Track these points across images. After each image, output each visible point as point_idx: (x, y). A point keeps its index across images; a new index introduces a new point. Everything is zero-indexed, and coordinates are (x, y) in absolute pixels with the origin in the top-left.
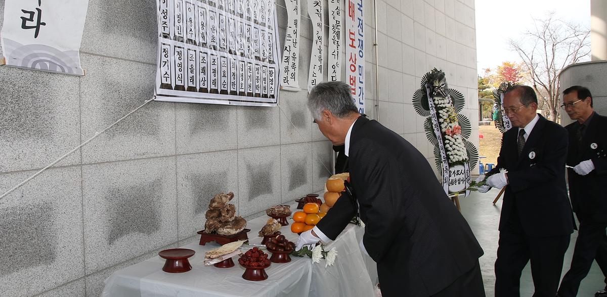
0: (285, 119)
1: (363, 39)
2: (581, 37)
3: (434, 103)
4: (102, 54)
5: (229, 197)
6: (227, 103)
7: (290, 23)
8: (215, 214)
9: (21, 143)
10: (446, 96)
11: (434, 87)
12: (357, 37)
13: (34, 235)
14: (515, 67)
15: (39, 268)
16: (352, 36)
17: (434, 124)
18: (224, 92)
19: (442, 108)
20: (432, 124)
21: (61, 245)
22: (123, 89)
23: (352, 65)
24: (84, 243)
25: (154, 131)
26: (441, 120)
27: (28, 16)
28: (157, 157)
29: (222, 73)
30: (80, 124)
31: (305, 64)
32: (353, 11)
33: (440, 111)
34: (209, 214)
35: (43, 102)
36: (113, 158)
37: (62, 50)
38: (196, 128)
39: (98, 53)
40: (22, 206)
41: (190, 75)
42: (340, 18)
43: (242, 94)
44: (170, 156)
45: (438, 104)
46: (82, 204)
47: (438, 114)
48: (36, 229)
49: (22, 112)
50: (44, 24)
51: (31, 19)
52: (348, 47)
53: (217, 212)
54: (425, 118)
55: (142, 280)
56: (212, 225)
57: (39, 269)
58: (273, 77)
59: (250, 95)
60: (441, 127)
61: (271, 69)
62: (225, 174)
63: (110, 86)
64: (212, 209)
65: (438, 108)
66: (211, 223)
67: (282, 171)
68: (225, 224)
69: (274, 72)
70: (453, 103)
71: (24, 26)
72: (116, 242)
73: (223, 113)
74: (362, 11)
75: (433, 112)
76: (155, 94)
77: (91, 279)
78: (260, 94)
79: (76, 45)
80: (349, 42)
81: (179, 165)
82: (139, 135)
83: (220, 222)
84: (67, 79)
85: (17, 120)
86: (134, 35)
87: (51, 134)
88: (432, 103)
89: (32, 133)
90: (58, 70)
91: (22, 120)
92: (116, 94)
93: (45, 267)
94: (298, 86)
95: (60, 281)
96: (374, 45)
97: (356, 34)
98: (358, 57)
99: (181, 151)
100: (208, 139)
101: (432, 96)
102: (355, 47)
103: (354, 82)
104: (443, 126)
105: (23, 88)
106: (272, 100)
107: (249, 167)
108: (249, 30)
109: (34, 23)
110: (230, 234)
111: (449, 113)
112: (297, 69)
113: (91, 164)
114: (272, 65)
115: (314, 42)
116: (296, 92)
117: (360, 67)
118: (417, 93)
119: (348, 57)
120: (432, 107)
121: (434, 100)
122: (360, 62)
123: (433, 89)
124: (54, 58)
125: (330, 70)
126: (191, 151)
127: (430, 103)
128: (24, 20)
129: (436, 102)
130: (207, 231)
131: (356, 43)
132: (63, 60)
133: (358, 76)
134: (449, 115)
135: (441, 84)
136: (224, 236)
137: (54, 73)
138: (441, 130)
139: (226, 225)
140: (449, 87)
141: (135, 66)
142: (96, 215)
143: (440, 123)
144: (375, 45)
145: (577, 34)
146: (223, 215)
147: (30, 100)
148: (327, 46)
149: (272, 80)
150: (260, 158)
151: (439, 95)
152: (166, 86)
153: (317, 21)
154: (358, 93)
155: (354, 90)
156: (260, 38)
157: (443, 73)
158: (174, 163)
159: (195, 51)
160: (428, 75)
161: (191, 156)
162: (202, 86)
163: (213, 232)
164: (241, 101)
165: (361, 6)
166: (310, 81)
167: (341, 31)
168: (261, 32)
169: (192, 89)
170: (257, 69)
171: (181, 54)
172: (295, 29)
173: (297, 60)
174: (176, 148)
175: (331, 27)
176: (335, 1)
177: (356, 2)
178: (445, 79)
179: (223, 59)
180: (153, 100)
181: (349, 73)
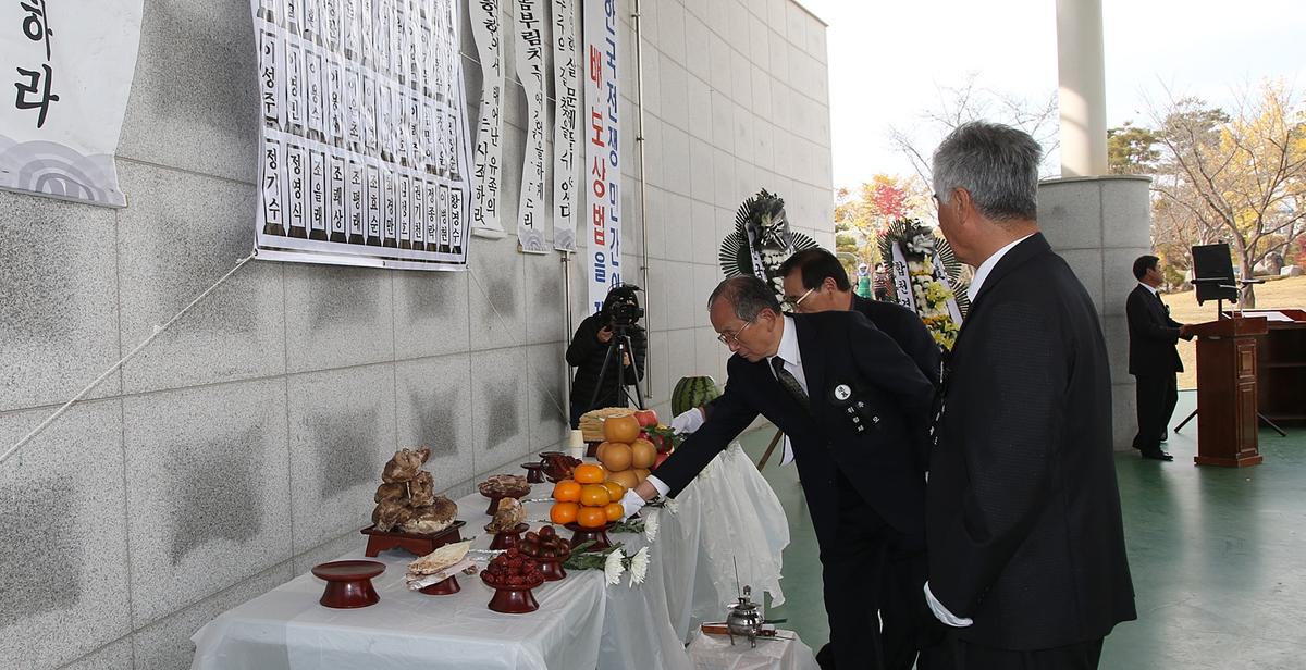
0: (479, 296)
1: (617, 127)
3: (763, 263)
4: (155, 160)
5: (421, 456)
6: (378, 264)
7: (488, 95)
8: (396, 493)
9: (16, 350)
10: (786, 248)
11: (762, 229)
12: (606, 123)
13: (42, 546)
14: (898, 186)
16: (597, 122)
18: (373, 241)
21: (89, 568)
22: (192, 235)
23: (597, 182)
24: (128, 561)
25: (247, 325)
27: (27, 81)
28: (255, 380)
29: (371, 200)
30: (119, 309)
31: (512, 179)
32: (599, 69)
34: (384, 493)
35: (52, 263)
36: (177, 381)
37: (85, 153)
38: (322, 316)
39: (147, 159)
40: (20, 484)
41: (316, 205)
42: (574, 83)
43: (405, 245)
44: (276, 377)
45: (772, 264)
46: (125, 479)
48: (45, 533)
49: (17, 284)
50: (56, 98)
51: (33, 89)
52: (590, 144)
53: (400, 487)
55: (291, 625)
56: (392, 514)
58: (459, 209)
59: (419, 246)
61: (454, 192)
62: (372, 415)
63: (170, 228)
64: (390, 481)
66: (392, 510)
67: (474, 407)
68: (420, 510)
69: (459, 198)
71: (21, 104)
72: (185, 560)
73: (367, 283)
74: (614, 67)
76: (255, 247)
77: (143, 639)
78: (434, 245)
79: (109, 142)
80: (591, 133)
81: (291, 395)
82: (221, 332)
83: (409, 506)
84: (95, 214)
85: (8, 301)
86: (210, 121)
87: (67, 331)
88: (759, 262)
89: (35, 330)
90: (83, 195)
91: (18, 301)
92: (180, 246)
93: (61, 612)
94: (499, 227)
95: (90, 643)
96: (638, 139)
97: (605, 116)
98: (608, 164)
99: (295, 366)
100: (343, 341)
101: (758, 246)
102: (602, 145)
103: (602, 217)
105: (17, 233)
106: (458, 258)
107: (416, 400)
108: (415, 111)
109: (38, 97)
110: (431, 531)
112: (498, 191)
113: (138, 395)
114: (457, 184)
115: (530, 134)
116: (496, 239)
117: (612, 185)
118: (728, 241)
119: (590, 166)
120: (759, 270)
121: (763, 257)
122: (613, 176)
123: (760, 233)
124: (71, 169)
125: (559, 193)
126: (313, 366)
127: (756, 261)
128: (21, 88)
129: (767, 260)
130: (382, 527)
131: (605, 136)
132: (88, 174)
133: (608, 206)
135: (777, 222)
136: (419, 536)
137: (72, 203)
139: (423, 514)
140: (793, 229)
141: (211, 185)
142: (149, 502)
144: (640, 139)
147: (31, 260)
148: (552, 143)
149: (456, 216)
150: (435, 380)
151: (772, 245)
152: (274, 230)
153: (534, 89)
154: (608, 242)
155: (602, 234)
156: (434, 128)
157: (781, 200)
158: (284, 392)
159: (323, 154)
160: (750, 204)
161: (313, 377)
162: (336, 229)
163: (395, 529)
164: (403, 260)
165: (613, 57)
166: (522, 217)
167: (577, 110)
168: (435, 113)
169: (318, 235)
170: (431, 192)
171: (299, 161)
172: (495, 106)
173: (498, 171)
174: (287, 360)
175: (559, 103)
176: (567, 47)
177: (606, 48)
178: (784, 213)
179: (372, 172)
180: (252, 259)
181: (592, 199)
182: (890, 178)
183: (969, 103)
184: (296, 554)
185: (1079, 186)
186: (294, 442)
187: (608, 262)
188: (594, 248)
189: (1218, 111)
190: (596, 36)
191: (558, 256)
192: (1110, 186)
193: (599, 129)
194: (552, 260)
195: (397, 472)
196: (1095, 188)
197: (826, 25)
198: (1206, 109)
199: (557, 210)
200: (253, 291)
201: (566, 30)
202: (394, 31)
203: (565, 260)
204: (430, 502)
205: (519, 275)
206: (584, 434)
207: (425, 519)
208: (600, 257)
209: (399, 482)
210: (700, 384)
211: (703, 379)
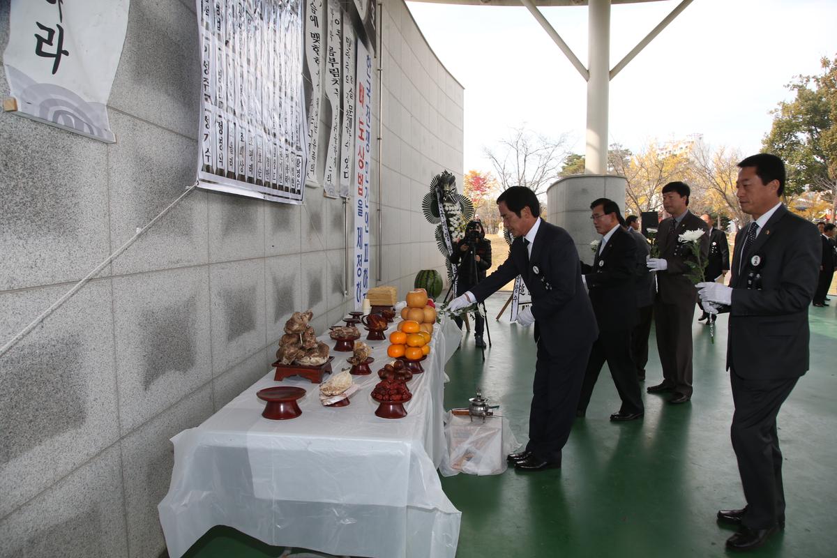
1: (370, 130)
2: (550, 150)
3: (445, 211)
4: (132, 113)
5: (308, 316)
6: (261, 196)
7: (314, 102)
8: (294, 340)
9: (37, 242)
10: (456, 203)
11: (445, 192)
12: (365, 127)
13: (59, 386)
15: (67, 435)
16: (362, 127)
17: (445, 232)
18: (259, 182)
19: (453, 215)
20: (443, 232)
21: (92, 398)
22: (155, 168)
23: (360, 161)
24: (117, 391)
25: (187, 232)
26: (452, 229)
27: (45, 35)
28: (191, 267)
29: (258, 156)
30: (109, 215)
31: (322, 154)
32: (363, 96)
33: (451, 219)
34: (287, 340)
35: (64, 178)
36: (146, 267)
37: (87, 100)
38: (229, 227)
39: (127, 111)
40: (42, 342)
41: (231, 156)
42: (352, 103)
43: (275, 186)
44: (203, 265)
45: (449, 211)
46: (114, 334)
47: (448, 222)
48: (61, 376)
49: (37, 192)
50: (66, 53)
51: (50, 42)
52: (357, 138)
53: (296, 337)
54: (435, 226)
56: (293, 354)
57: (65, 437)
58: (300, 168)
59: (281, 188)
60: (451, 237)
61: (298, 157)
63: (142, 162)
64: (289, 332)
65: (449, 216)
66: (292, 351)
67: (303, 285)
68: (310, 352)
69: (301, 161)
70: (462, 210)
71: (39, 52)
72: (152, 387)
73: (252, 209)
74: (370, 97)
75: (443, 219)
76: (197, 179)
77: (127, 443)
78: (282, 186)
79: (104, 96)
80: (358, 133)
81: (211, 277)
82: (172, 235)
83: (302, 348)
84: (93, 146)
85: (31, 204)
86: (166, 92)
87: (75, 229)
89: (51, 227)
90: (86, 130)
91: (38, 204)
92: (148, 174)
93: (73, 431)
94: (316, 181)
95: (93, 450)
97: (365, 124)
98: (365, 151)
99: (214, 258)
100: (240, 245)
101: (442, 201)
102: (363, 139)
103: (362, 180)
104: (454, 235)
105: (38, 153)
106: (299, 197)
108: (280, 105)
109: (53, 49)
110: (318, 364)
111: (460, 221)
112: (316, 160)
113: (122, 276)
114: (300, 153)
115: (333, 129)
116: (314, 188)
117: (367, 163)
118: (426, 197)
119: (357, 152)
120: (442, 214)
121: (444, 206)
122: (367, 158)
123: (443, 194)
124: (77, 110)
125: (343, 164)
126: (224, 259)
127: (441, 209)
128: (40, 40)
129: (447, 209)
130: (285, 361)
131: (365, 135)
132: (89, 116)
133: (365, 174)
134: (460, 224)
135: (452, 188)
136: (310, 367)
137: (77, 135)
138: (451, 240)
140: (459, 192)
141: (168, 136)
142: (129, 349)
143: (450, 232)
144: (379, 139)
145: (547, 146)
146: (308, 339)
147: (48, 174)
148: (341, 136)
149: (298, 172)
151: (449, 200)
152: (208, 169)
153: (335, 102)
154: (364, 194)
155: (361, 190)
156: (289, 117)
157: (454, 176)
158: (207, 275)
159: (235, 124)
160: (438, 178)
161: (223, 266)
162: (240, 173)
163: (293, 363)
164: (273, 195)
165: (369, 91)
166: (326, 176)
167: (353, 118)
168: (290, 108)
169: (231, 175)
170: (287, 156)
171: (222, 126)
172: (317, 109)
173: (317, 148)
174: (209, 254)
175: (345, 113)
176: (349, 81)
177: (366, 85)
178: (455, 184)
179: (259, 139)
180: (196, 187)
181: (358, 170)
182: (478, 172)
183: (523, 136)
184: (214, 377)
185: (595, 179)
186: (213, 307)
187: (363, 206)
188: (358, 197)
189: (627, 150)
190: (362, 78)
191: (341, 200)
192: (609, 179)
193: (362, 130)
194: (339, 202)
195: (296, 327)
196: (602, 180)
197: (464, 89)
198: (623, 149)
199: (342, 174)
200: (190, 209)
201: (350, 72)
202: (272, 52)
203: (345, 203)
204: (316, 346)
205: (324, 210)
206: (370, 301)
207: (314, 356)
208: (360, 202)
209: (296, 333)
210: (431, 274)
211: (433, 271)
